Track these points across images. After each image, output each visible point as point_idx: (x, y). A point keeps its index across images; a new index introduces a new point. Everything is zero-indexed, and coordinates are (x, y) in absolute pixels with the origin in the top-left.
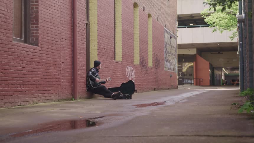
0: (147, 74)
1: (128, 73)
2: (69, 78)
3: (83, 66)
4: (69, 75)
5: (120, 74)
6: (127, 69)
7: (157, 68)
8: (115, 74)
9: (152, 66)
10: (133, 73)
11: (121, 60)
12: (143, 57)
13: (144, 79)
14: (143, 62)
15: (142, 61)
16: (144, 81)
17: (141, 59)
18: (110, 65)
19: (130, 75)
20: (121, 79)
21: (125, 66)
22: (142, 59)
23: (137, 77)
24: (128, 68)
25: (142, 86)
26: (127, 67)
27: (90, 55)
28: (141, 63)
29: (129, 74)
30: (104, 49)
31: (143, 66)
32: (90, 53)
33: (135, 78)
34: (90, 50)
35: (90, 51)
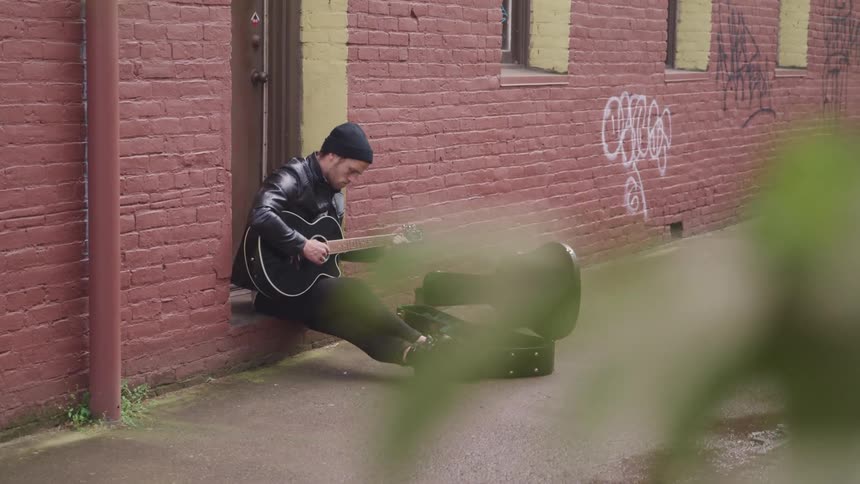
0: (767, 116)
1: (612, 139)
2: (51, 268)
3: (202, 161)
4: (42, 249)
5: (547, 157)
6: (607, 112)
7: (836, 71)
8: (504, 162)
9: (804, 64)
10: (658, 130)
11: (562, 65)
12: (742, 21)
13: (743, 150)
14: (734, 49)
15: (727, 44)
16: (740, 159)
17: (725, 35)
18: (462, 109)
19: (635, 141)
20: (556, 180)
21: (593, 100)
22: (733, 31)
23: (691, 148)
24: (614, 107)
25: (724, 189)
26: (613, 99)
27: (305, 62)
28: (722, 58)
29: (628, 138)
30: (413, 15)
31: (737, 75)
32: (305, 50)
33: (670, 152)
34: (299, 28)
35: (305, 36)
